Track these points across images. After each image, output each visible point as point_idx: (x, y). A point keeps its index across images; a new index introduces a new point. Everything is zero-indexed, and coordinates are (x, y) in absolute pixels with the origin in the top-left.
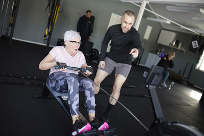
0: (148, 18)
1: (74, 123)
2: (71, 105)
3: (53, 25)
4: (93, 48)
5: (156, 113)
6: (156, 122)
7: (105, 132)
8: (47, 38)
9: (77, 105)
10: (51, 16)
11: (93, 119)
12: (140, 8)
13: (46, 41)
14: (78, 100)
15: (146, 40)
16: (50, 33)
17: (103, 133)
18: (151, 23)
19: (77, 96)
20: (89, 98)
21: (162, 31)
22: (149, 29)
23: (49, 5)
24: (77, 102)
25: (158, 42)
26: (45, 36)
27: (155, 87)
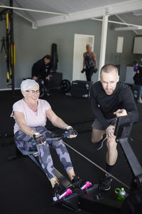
0: (116, 29)
1: (53, 186)
2: (46, 168)
3: (12, 66)
4: (63, 79)
5: (134, 170)
6: (135, 181)
7: (87, 190)
8: (10, 82)
9: (52, 167)
10: (8, 57)
11: (72, 178)
12: (102, 22)
13: (11, 86)
14: (52, 161)
15: (120, 54)
16: (12, 77)
17: (86, 192)
18: (121, 34)
19: (50, 157)
20: (62, 156)
21: (136, 39)
22: (121, 40)
23: (3, 45)
24: (51, 163)
25: (134, 52)
26: (8, 81)
27: (126, 139)
